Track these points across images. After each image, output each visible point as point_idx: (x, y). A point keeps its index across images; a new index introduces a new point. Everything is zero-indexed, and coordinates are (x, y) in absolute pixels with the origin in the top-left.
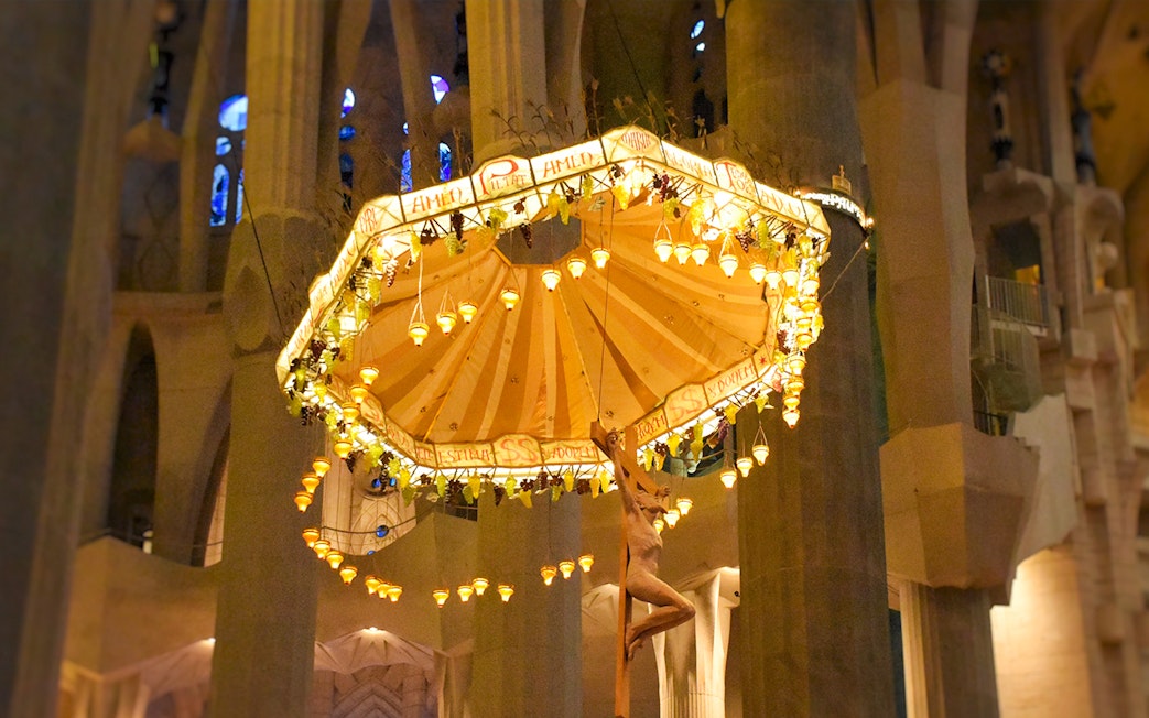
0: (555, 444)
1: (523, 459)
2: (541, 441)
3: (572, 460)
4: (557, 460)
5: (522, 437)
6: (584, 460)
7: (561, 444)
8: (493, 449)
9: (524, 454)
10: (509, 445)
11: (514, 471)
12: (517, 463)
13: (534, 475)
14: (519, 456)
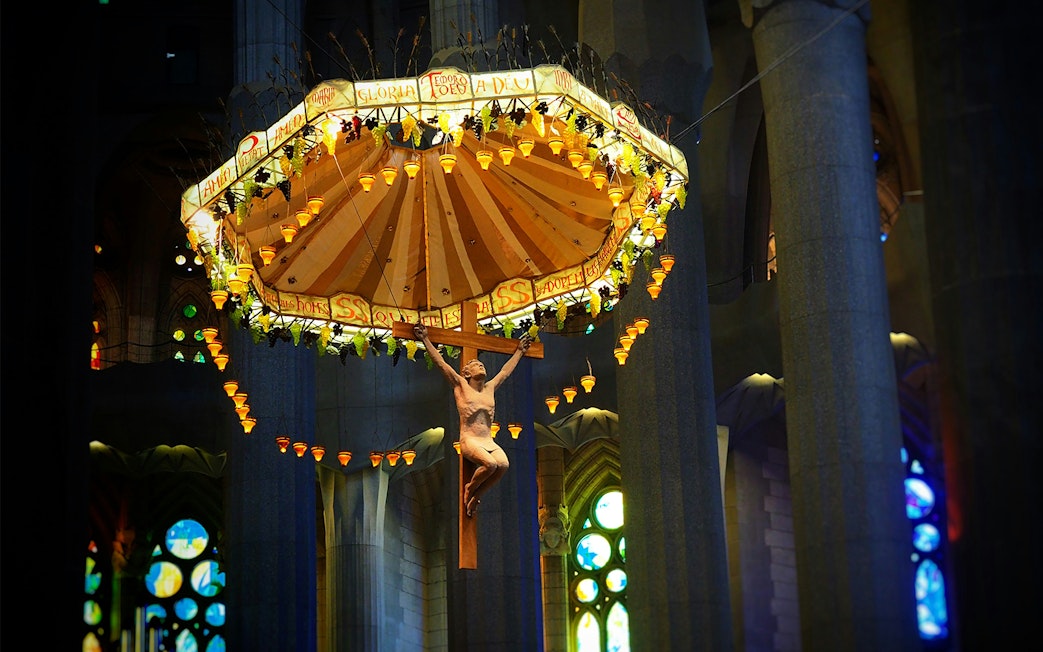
0: (546, 279)
1: (515, 303)
2: (533, 278)
3: (561, 290)
4: (548, 294)
5: (514, 281)
6: (572, 287)
7: (551, 278)
8: (491, 299)
9: (515, 297)
10: (503, 293)
11: (510, 315)
12: (509, 309)
13: (529, 313)
14: (510, 300)
